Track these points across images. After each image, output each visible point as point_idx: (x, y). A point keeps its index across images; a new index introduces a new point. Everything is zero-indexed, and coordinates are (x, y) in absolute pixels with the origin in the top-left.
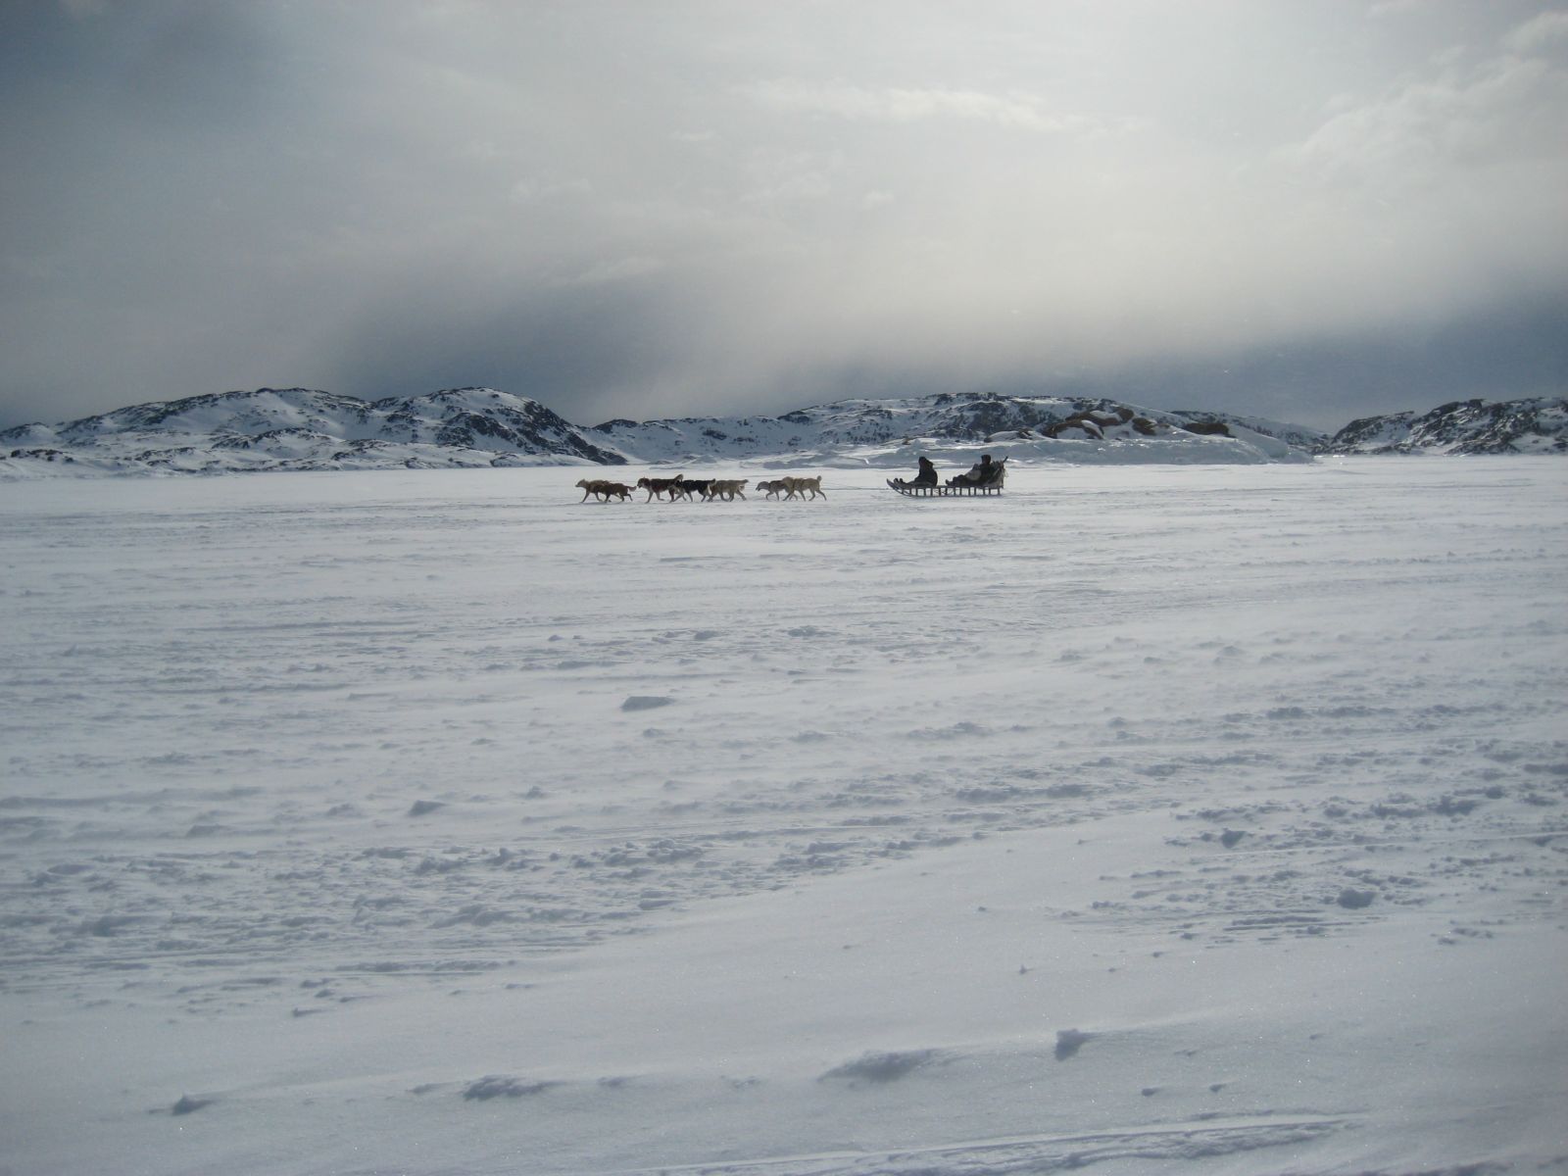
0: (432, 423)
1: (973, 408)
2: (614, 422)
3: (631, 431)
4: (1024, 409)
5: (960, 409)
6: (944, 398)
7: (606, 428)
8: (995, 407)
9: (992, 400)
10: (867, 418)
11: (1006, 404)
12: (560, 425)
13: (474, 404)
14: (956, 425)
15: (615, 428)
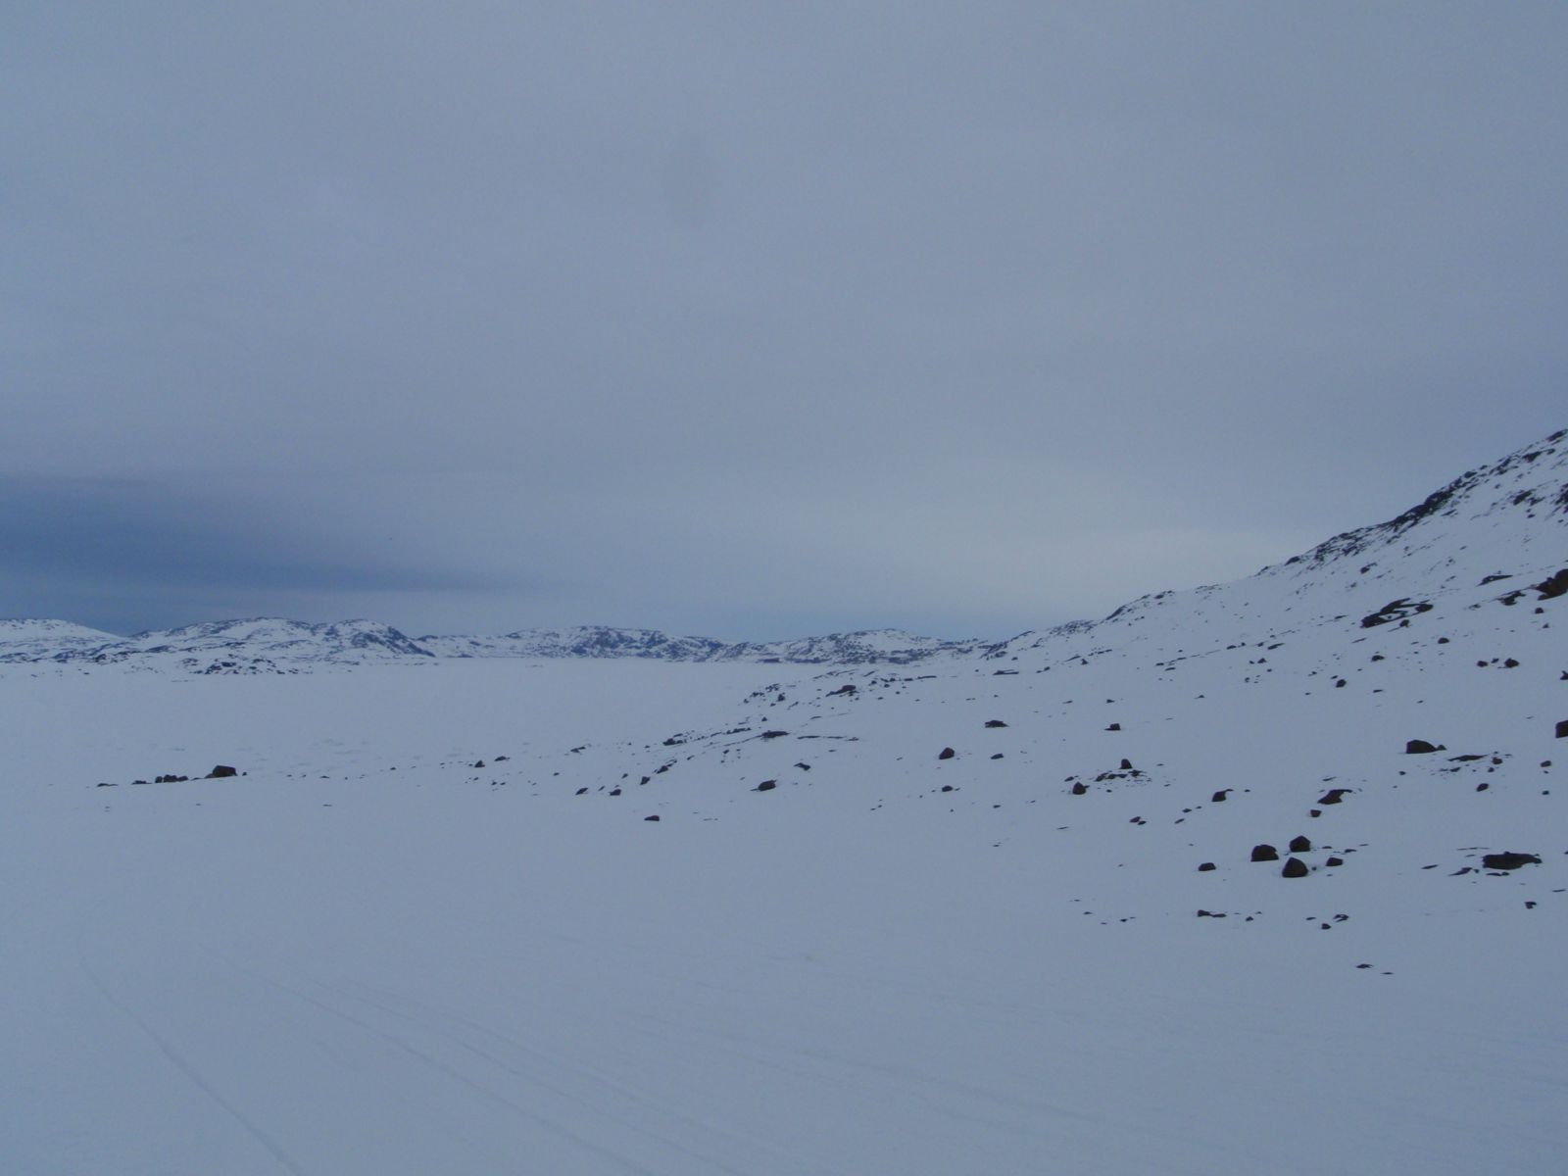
0: (348, 637)
1: (597, 634)
2: (428, 637)
3: (437, 641)
4: (619, 635)
5: (591, 634)
6: (584, 628)
7: (423, 639)
8: (606, 634)
9: (605, 630)
10: (548, 637)
11: (611, 632)
12: (404, 638)
13: (366, 627)
14: (587, 642)
15: (428, 640)
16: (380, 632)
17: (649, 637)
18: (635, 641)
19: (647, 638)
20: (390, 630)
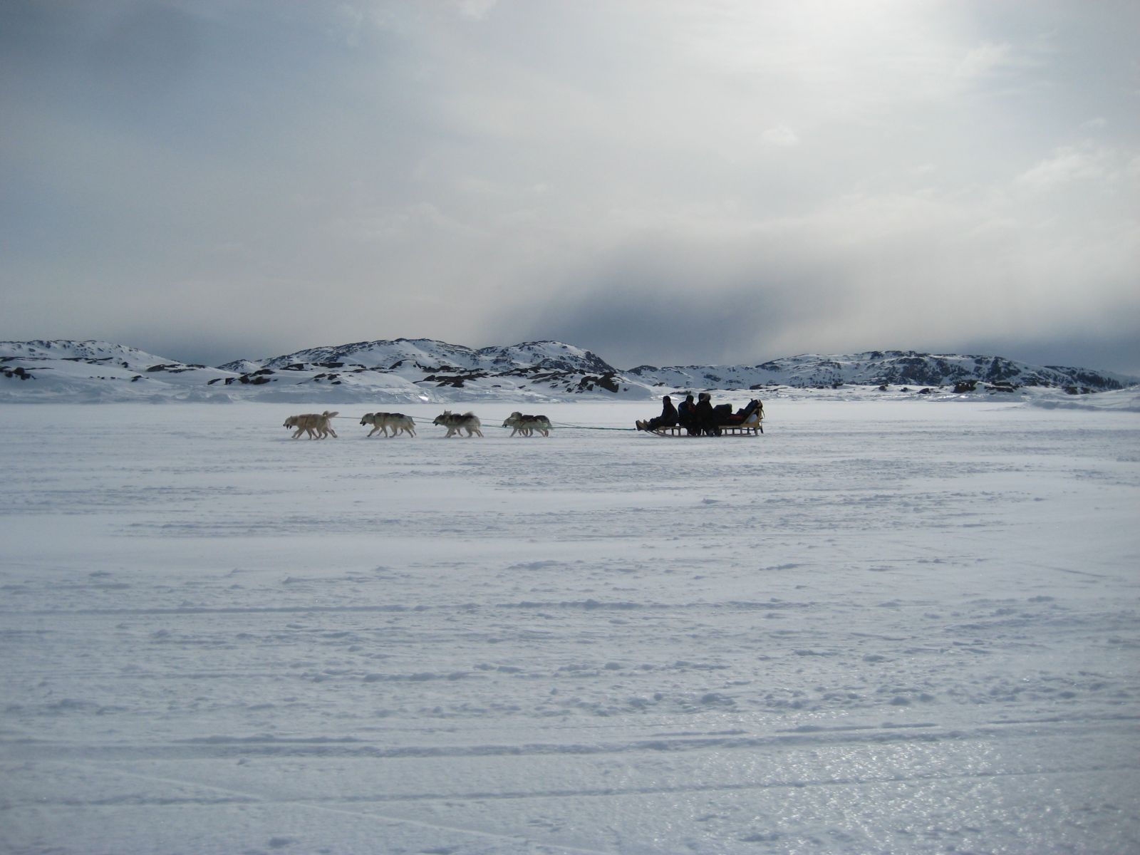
1: (900, 362)
3: (654, 374)
5: (891, 363)
6: (877, 354)
7: (637, 372)
8: (918, 361)
9: (913, 357)
10: (823, 368)
11: (926, 359)
14: (892, 374)
16: (575, 359)
17: (989, 366)
18: (968, 373)
19: (985, 369)
20: (589, 355)
